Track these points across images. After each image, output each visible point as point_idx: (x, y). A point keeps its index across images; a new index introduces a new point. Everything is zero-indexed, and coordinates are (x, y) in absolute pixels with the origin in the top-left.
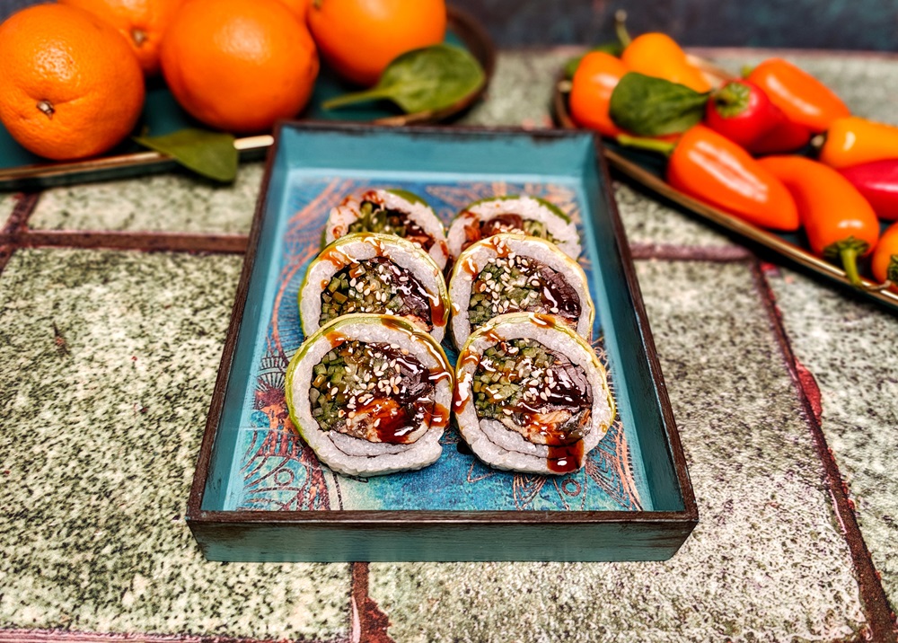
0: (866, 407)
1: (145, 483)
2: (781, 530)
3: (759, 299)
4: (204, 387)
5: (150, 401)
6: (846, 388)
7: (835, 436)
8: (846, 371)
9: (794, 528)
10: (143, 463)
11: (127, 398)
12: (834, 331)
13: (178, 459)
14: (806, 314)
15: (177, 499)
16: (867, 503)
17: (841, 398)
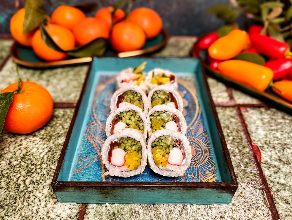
0: (278, 158)
1: (6, 190)
2: (244, 206)
3: (239, 120)
4: (32, 155)
5: (12, 160)
6: (271, 151)
7: (266, 169)
8: (270, 145)
9: (249, 205)
10: (6, 183)
11: (4, 159)
12: (266, 131)
13: (19, 181)
14: (256, 125)
15: (16, 196)
16: (278, 195)
17: (268, 155)
